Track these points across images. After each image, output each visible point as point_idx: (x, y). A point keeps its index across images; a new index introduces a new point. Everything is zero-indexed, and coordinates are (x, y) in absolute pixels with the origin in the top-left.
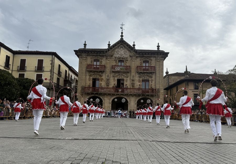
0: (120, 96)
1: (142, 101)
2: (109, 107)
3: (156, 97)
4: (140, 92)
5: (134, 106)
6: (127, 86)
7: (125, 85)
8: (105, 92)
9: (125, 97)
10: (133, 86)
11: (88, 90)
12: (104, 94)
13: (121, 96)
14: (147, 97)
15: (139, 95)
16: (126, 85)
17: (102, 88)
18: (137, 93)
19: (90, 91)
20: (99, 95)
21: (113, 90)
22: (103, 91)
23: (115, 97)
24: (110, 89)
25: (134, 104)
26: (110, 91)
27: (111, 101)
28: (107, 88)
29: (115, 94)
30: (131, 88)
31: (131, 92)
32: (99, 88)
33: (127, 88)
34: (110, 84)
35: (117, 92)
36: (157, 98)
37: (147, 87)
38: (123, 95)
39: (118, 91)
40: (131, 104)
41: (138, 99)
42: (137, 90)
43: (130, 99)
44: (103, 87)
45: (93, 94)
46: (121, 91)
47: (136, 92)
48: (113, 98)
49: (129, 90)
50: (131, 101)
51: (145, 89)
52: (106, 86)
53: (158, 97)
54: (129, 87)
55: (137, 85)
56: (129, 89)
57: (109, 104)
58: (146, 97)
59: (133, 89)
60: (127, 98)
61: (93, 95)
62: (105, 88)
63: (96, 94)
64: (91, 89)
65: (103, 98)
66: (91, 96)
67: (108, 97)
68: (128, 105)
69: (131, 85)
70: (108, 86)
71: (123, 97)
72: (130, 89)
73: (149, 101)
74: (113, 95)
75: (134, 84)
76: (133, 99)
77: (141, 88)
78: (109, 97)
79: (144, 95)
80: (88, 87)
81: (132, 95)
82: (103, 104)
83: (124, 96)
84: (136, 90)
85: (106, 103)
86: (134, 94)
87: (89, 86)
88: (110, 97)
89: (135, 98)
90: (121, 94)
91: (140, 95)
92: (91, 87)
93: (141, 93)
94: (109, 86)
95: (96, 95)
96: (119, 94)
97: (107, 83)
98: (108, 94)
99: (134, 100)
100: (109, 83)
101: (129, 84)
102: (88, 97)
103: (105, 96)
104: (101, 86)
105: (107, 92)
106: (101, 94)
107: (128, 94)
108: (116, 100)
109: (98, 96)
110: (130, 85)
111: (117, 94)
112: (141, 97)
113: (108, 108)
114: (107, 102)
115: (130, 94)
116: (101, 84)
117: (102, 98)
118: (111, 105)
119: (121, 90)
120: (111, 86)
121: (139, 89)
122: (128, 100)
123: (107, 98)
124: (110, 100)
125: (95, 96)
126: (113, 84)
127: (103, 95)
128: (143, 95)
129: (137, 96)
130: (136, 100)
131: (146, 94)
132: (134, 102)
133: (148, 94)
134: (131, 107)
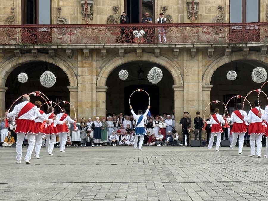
0: (139, 59)
1: (232, 75)
2: (97, 106)
4: (224, 36)
5: (199, 96)
6: (167, 13)
7: (158, 10)
8: (77, 43)
9: (162, 61)
10: (193, 14)
11: (7, 37)
12: (73, 50)
13: (146, 58)
14: (254, 57)
15: (219, 52)
16: (165, 9)
17: (63, 27)
18: (208, 42)
19: (14, 42)
20: (51, 57)
21: (108, 35)
22: (67, 38)
23: (119, 62)
24: (96, 30)
25: (201, 89)
26: (96, 39)
27: (103, 81)
28: (85, 26)
29: (118, 49)
30: (187, 21)
31: (185, 38)
32: (51, 26)
33: (167, 25)
34: (95, 8)
35: (128, 42)
37: (251, 18)
38: (151, 51)
39: (133, 36)
40: (185, 89)
41: (216, 68)
42: (210, 29)
43: (181, 67)
44: (69, 23)
45: (29, 51)
46: (144, 36)
47: (204, 37)
48: (110, 67)
49: (175, 30)
50: (185, 77)
51: (244, 23)
52: (80, 16)
54: (175, 19)
55: (210, 10)
56: (177, 25)
57: (95, 92)
58: (249, 58)
59: (192, 25)
60: (168, 66)
61: (28, 59)
62: (75, 26)
63: (39, 51)
64: (18, 34)
65: (69, 68)
66: (21, 61)
67: (90, 65)
68: (172, 93)
69: (185, 11)
70: (87, 16)
71: (153, 59)
72: (182, 25)
73: (258, 73)
74: (112, 53)
75: (197, 4)
76: (196, 69)
77: (227, 20)
78: (94, 63)
79: (241, 50)
80: (7, 23)
81: (188, 50)
82: (72, 94)
83: (157, 57)
84: (205, 29)
85: (84, 87)
86: (198, 49)
87: (11, 19)
88: (100, 63)
89: (204, 63)
90: (144, 50)
91: (224, 49)
92: (17, 23)
93: (228, 41)
94: (92, 19)
95: (43, 58)
96: (134, 50)
97: (82, 5)
98: (92, 51)
99: (198, 71)
100: (92, 5)
101: (176, 7)
102: (8, 66)
103: (79, 58)
104: (58, 17)
105: (84, 41)
106: (60, 52)
107: (172, 49)
108: (124, 74)
109: (51, 61)
110: (180, 11)
111: (127, 52)
112: (225, 60)
113: (92, 107)
114: (88, 86)
115: (182, 50)
116: (59, 9)
117: (64, 69)
118: (102, 96)
119: (143, 32)
120: (101, 18)
121: (218, 25)
122: (175, 73)
123: (86, 69)
124: (97, 76)
125: (36, 59)
126: (111, 7)
127: (69, 57)
128: (236, 50)
129: (212, 56)
130: (208, 69)
131: (249, 45)
132: (199, 82)
133: (255, 43)
134: (185, 101)
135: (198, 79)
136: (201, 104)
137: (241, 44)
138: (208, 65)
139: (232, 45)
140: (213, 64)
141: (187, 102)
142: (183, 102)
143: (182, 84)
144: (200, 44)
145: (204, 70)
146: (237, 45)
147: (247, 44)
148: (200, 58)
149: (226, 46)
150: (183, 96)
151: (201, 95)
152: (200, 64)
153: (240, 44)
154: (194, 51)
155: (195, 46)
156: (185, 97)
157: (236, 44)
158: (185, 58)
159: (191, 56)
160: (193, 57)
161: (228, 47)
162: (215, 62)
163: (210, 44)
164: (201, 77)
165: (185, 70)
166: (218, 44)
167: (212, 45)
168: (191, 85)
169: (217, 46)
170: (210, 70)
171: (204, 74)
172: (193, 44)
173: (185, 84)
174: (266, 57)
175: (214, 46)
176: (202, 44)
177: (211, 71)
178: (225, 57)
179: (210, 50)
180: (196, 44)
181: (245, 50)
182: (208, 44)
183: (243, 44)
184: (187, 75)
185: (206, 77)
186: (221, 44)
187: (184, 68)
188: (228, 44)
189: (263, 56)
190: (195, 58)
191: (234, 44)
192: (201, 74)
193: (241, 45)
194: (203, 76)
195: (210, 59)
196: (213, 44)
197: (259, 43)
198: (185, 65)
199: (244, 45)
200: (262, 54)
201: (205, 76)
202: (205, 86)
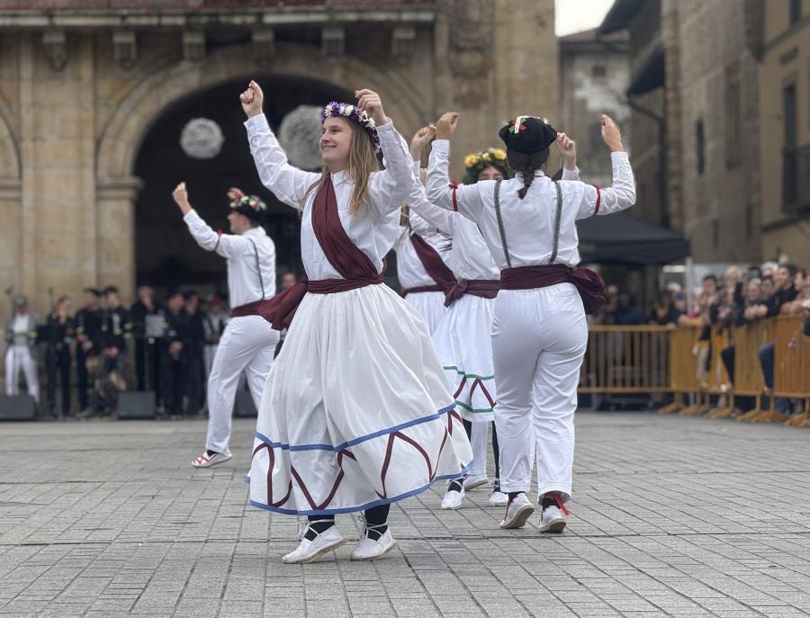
3: (436, 71)
14: (299, 67)
18: (109, 4)
36: (447, 82)
40: (28, 195)
41: (151, 108)
43: (11, 107)
50: (27, 145)
53: (469, 60)
79: (243, 37)
86: (75, 38)
89: (105, 88)
91: (177, 32)
99: (79, 123)
112: (187, 80)
115: (9, 37)
129: (134, 64)
130: (120, 115)
131: (270, 19)
132: (82, 166)
133: (295, 12)
134: (28, 242)
135: (80, 151)
136: (91, 252)
137: (239, 14)
138: (118, 96)
139: (204, 20)
140: (137, 95)
141: (37, 245)
142: (20, 247)
143: (16, 174)
144: (77, 15)
145: (103, 116)
146: (223, 19)
147: (260, 15)
148: (86, 70)
149: (180, 21)
150: (20, 221)
151: (90, 216)
152: (88, 96)
153: (233, 14)
154: (58, 44)
155: (59, 21)
156: (29, 226)
157: (217, 15)
158: (27, 70)
159: (50, 61)
160: (58, 64)
161: (189, 28)
162: (144, 87)
163: (114, 16)
164: (89, 146)
165: (28, 119)
166: (148, 15)
167: (123, 17)
168: (51, 176)
169: (144, 21)
170: (127, 118)
171: (104, 134)
172: (49, 13)
173: (29, 174)
174: (346, 67)
175: (132, 21)
176: (86, 16)
177: (133, 123)
178: (185, 65)
179: (119, 39)
180: (63, 16)
181: (258, 37)
182: (107, 16)
183: (245, 14)
184: (35, 139)
185: (113, 148)
186: (160, 15)
187: (23, 110)
188: (188, 16)
189: (333, 61)
190: (68, 70)
191: (210, 15)
192: (90, 131)
193: (237, 20)
194: (98, 143)
195: (127, 75)
196: (129, 15)
197: (307, 12)
198: (26, 97)
199: (250, 20)
200: (330, 54)
201: (107, 142)
202: (107, 181)
